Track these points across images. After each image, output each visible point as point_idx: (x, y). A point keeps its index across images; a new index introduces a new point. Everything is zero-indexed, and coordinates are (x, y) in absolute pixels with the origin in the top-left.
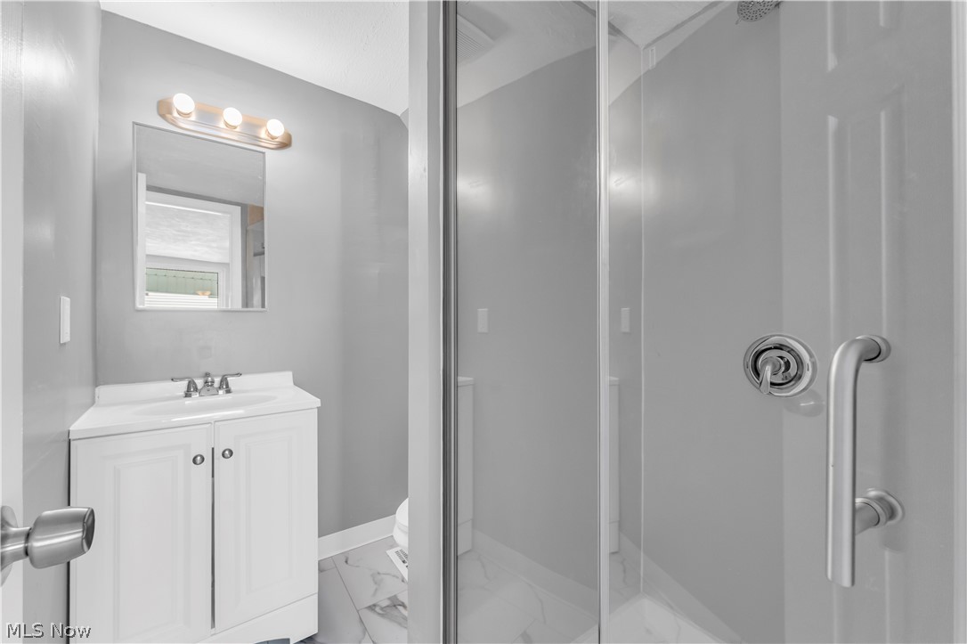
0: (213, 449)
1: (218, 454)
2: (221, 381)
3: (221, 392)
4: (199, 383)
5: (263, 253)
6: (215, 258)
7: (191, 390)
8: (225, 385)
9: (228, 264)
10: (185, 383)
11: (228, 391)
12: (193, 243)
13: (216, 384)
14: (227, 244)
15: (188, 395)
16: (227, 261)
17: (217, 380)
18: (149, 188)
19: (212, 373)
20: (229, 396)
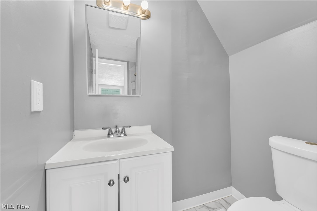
0: (119, 174)
1: (122, 179)
2: (122, 130)
3: (122, 135)
4: (113, 130)
5: (135, 81)
6: (120, 84)
7: (110, 133)
8: (124, 132)
9: (123, 86)
10: (108, 130)
11: (125, 135)
12: (114, 79)
13: (120, 131)
14: (123, 79)
15: (108, 136)
16: (123, 85)
17: (120, 129)
18: (99, 58)
19: (118, 125)
20: (126, 137)
